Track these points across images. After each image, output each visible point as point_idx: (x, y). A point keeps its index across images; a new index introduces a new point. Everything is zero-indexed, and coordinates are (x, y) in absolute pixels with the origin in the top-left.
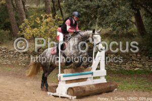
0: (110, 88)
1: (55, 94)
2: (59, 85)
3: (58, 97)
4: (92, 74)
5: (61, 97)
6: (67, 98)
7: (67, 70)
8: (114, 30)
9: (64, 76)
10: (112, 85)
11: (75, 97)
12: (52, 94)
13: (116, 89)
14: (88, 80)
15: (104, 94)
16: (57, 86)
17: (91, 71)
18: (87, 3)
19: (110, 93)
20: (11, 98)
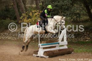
0: (69, 51)
1: (37, 55)
2: (39, 50)
3: (39, 57)
4: (59, 43)
5: (41, 57)
6: (44, 57)
7: (44, 42)
8: (72, 19)
9: (42, 45)
10: (71, 50)
11: (48, 57)
12: (36, 55)
13: (73, 52)
14: (56, 47)
15: (65, 55)
16: (38, 51)
17: (58, 42)
18: (56, 4)
19: (69, 55)
20: (12, 58)
